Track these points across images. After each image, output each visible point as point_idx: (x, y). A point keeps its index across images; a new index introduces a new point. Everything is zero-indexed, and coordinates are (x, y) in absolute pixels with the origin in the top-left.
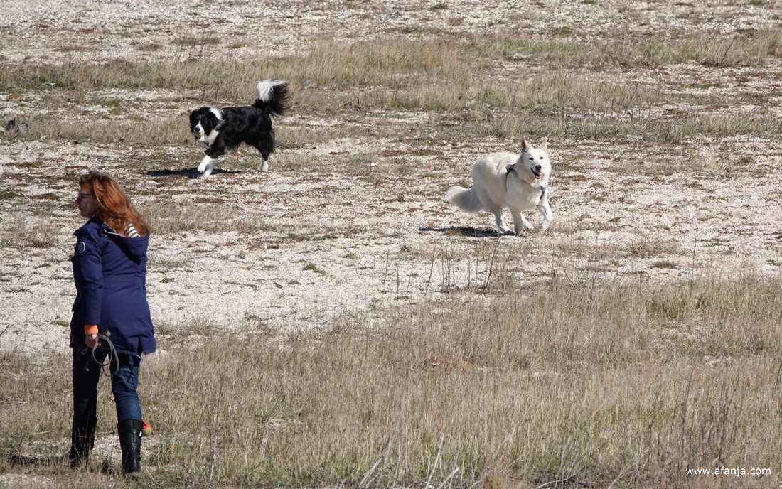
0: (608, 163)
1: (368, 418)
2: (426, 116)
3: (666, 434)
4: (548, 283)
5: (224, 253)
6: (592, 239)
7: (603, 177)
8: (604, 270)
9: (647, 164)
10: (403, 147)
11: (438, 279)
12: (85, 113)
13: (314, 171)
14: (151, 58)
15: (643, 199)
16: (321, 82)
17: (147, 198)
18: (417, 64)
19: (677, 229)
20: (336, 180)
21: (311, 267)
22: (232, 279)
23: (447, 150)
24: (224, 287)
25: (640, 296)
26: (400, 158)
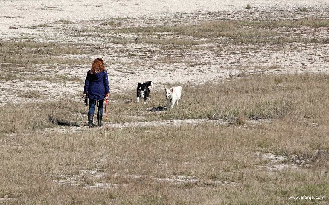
0: (266, 48)
1: (213, 104)
2: (226, 38)
3: (278, 107)
4: (253, 74)
5: (182, 68)
6: (262, 65)
7: (265, 51)
8: (265, 72)
9: (274, 48)
10: (221, 45)
11: (228, 74)
12: (152, 37)
13: (202, 50)
14: (167, 25)
15: (273, 56)
16: (203, 30)
17: (165, 56)
18: (224, 27)
19: (281, 63)
20: (207, 52)
21: (201, 71)
22: (184, 73)
23: (231, 45)
24: (182, 75)
25: (272, 77)
26: (220, 47)
